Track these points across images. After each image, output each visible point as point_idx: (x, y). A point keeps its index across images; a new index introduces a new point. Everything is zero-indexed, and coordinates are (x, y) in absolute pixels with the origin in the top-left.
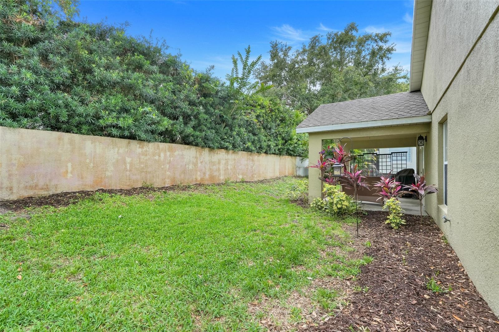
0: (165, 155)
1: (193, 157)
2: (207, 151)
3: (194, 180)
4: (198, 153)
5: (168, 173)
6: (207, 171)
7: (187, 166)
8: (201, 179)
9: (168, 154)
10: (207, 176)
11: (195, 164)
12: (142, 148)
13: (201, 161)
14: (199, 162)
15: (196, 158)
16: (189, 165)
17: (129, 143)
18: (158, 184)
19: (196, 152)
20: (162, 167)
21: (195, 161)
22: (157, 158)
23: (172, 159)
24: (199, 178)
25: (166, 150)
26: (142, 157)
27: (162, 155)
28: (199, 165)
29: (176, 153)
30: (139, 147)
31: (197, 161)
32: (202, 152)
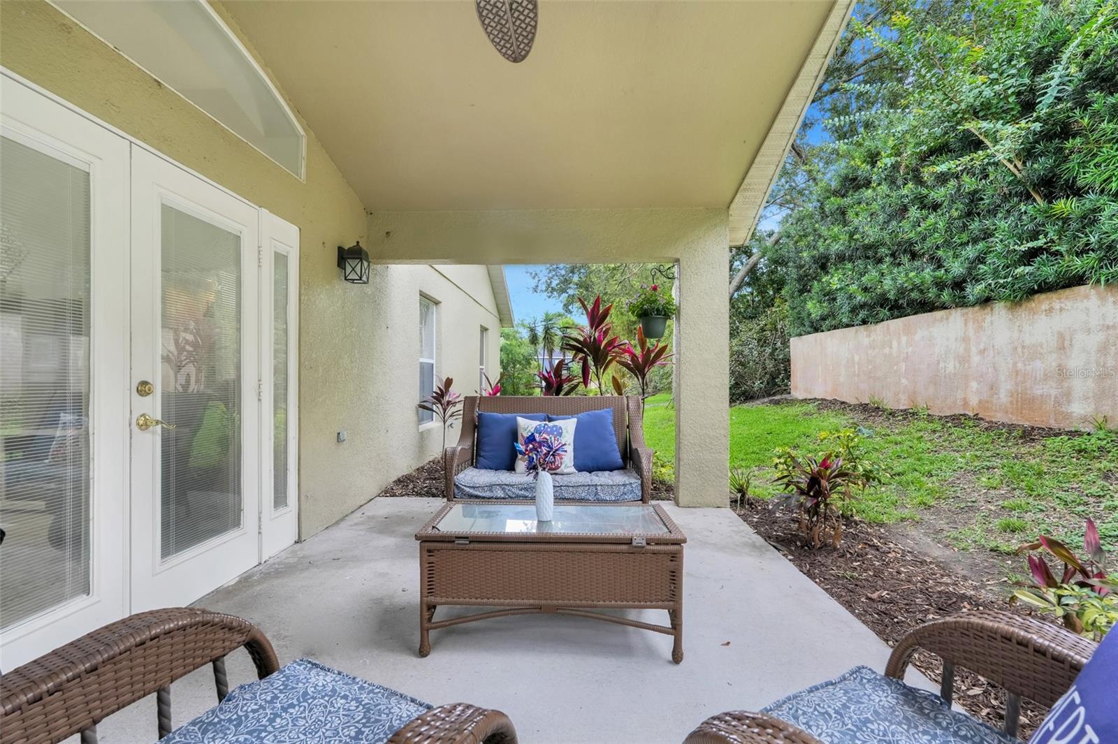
0: (899, 343)
1: (956, 339)
2: (1003, 312)
3: (959, 403)
4: (970, 324)
5: (904, 381)
6: (1002, 378)
7: (942, 365)
8: (980, 402)
9: (904, 339)
10: (1003, 397)
11: (964, 360)
12: (869, 336)
13: (982, 347)
14: (974, 350)
15: (966, 340)
16: (945, 362)
17: (856, 332)
18: (890, 404)
19: (966, 322)
20: (895, 368)
21: (961, 350)
22: (887, 350)
23: (910, 349)
24: (974, 401)
25: (899, 334)
26: (870, 352)
27: (895, 344)
28: (976, 359)
29: (917, 337)
30: (867, 336)
31: (967, 350)
32: (984, 320)
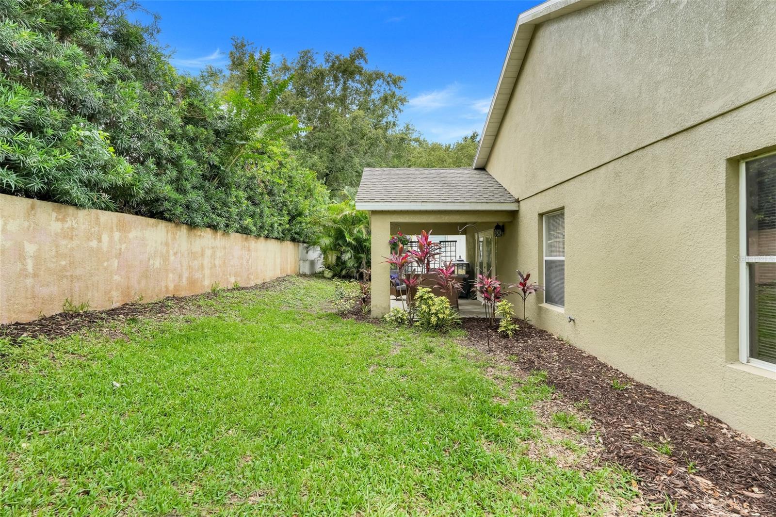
0: (111, 237)
1: (161, 243)
2: (185, 231)
3: (164, 289)
4: (169, 234)
5: (116, 278)
6: (184, 270)
7: (151, 262)
8: (175, 286)
9: (117, 235)
10: (184, 281)
11: (165, 259)
12: (63, 220)
13: (175, 250)
14: (171, 252)
15: (167, 244)
16: (154, 260)
17: (33, 207)
18: (97, 303)
19: (167, 233)
20: (105, 264)
21: (164, 251)
22: (94, 244)
23: (124, 246)
24: (171, 287)
25: (112, 228)
26: (64, 242)
27: (105, 238)
28: (172, 258)
29: (132, 235)
30: (57, 220)
31: (168, 252)
32: (176, 233)
